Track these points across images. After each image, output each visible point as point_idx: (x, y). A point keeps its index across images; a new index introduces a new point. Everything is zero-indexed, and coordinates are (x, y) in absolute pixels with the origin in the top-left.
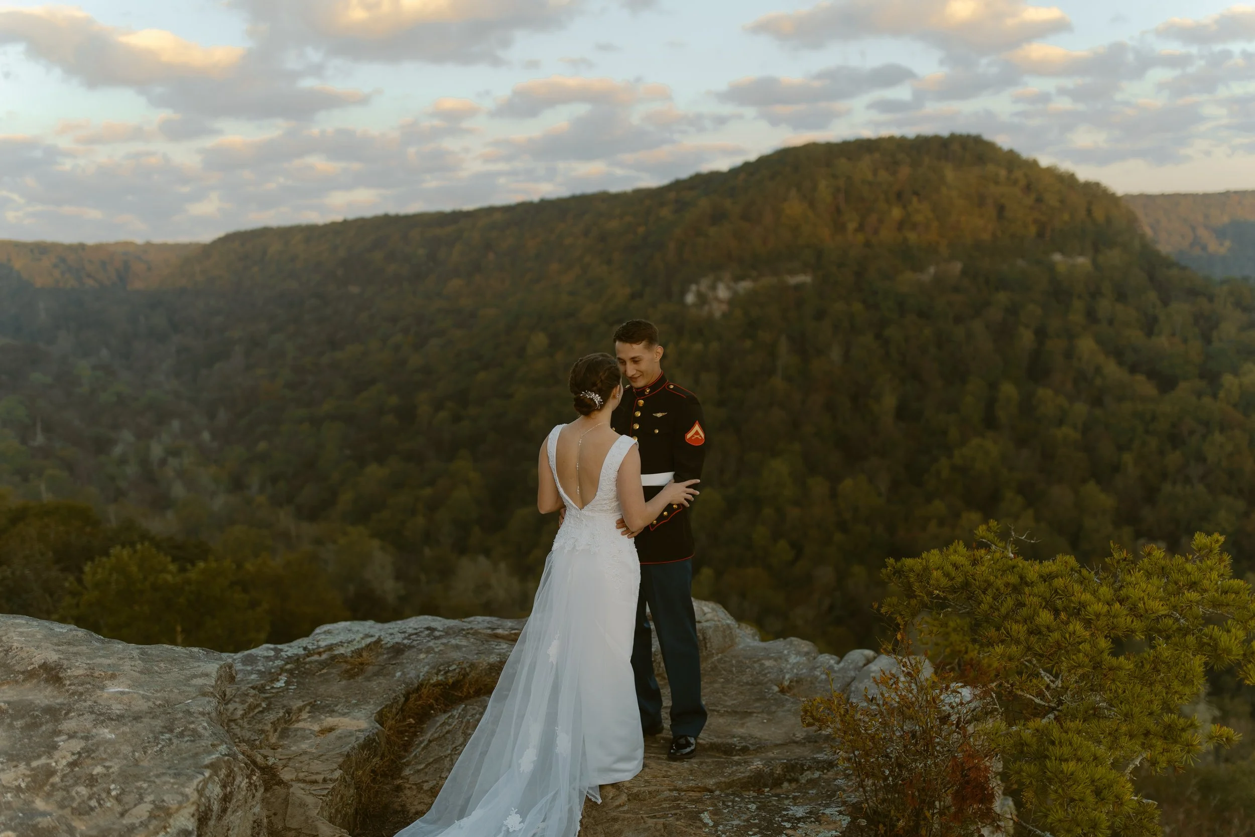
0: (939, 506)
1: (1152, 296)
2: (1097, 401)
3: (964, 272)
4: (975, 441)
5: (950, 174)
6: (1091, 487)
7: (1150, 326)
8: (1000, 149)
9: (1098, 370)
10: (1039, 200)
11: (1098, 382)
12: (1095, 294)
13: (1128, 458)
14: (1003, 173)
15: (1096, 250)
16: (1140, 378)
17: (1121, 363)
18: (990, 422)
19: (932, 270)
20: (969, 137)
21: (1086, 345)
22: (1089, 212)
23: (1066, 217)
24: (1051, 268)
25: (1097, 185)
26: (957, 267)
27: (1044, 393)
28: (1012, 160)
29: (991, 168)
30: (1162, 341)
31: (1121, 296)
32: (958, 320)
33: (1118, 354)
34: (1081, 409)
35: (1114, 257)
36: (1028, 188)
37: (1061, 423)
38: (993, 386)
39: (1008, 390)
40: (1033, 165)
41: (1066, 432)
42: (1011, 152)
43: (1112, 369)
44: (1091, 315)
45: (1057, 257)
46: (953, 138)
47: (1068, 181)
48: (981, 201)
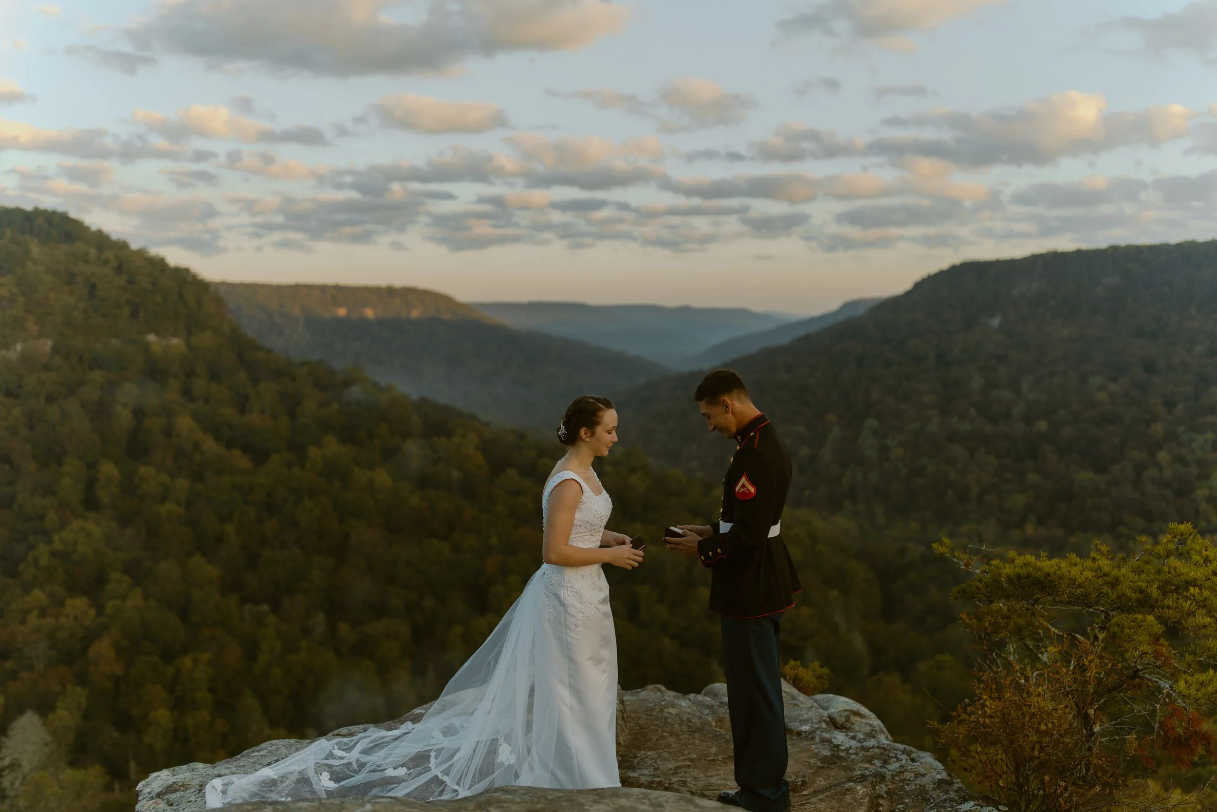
0: (38, 596)
1: (243, 376)
2: (198, 477)
3: (55, 350)
4: (76, 524)
5: (35, 249)
6: (197, 560)
7: (243, 404)
8: (88, 228)
9: (197, 446)
10: (131, 281)
11: (197, 457)
12: (190, 374)
13: (229, 529)
14: (93, 252)
15: (189, 331)
16: (237, 452)
17: (218, 439)
18: (91, 503)
19: (19, 347)
20: (54, 213)
21: (185, 423)
22: (181, 296)
23: (159, 299)
24: (146, 348)
25: (187, 270)
26: (47, 345)
27: (146, 471)
28: (101, 240)
29: (79, 246)
30: (254, 418)
31: (214, 376)
32: (50, 399)
33: (214, 430)
34: (182, 484)
35: (205, 339)
36: (119, 269)
37: (163, 500)
38: (92, 466)
39: (108, 469)
40: (122, 246)
41: (169, 507)
42: (100, 232)
43: (210, 444)
44: (187, 393)
45: (152, 338)
46: (38, 213)
47: (159, 264)
48: (70, 279)
